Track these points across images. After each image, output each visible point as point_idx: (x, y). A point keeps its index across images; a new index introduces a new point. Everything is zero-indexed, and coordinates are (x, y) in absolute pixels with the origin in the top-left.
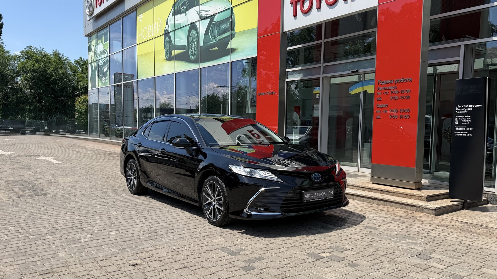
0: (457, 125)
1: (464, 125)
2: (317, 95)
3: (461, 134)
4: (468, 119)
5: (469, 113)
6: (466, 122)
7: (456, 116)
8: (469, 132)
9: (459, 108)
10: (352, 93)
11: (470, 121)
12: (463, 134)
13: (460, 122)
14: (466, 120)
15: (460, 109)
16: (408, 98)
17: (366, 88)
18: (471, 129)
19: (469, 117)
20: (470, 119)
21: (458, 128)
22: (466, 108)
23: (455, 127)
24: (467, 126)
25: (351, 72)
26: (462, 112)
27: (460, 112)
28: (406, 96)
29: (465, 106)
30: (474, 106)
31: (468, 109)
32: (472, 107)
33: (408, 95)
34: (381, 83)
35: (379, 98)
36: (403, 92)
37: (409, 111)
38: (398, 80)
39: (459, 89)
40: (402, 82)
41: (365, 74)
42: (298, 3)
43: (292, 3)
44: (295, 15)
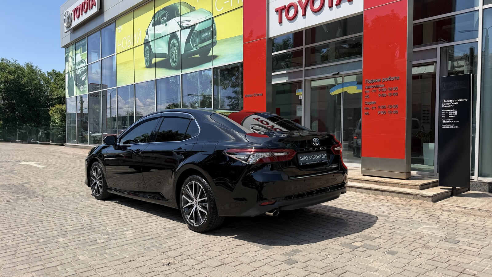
0: (444, 118)
1: (451, 118)
2: (300, 96)
3: (448, 126)
4: (454, 112)
5: (455, 107)
6: (453, 115)
7: (443, 110)
8: (456, 124)
10: (333, 94)
11: (456, 114)
12: (450, 126)
13: (447, 116)
14: (453, 113)
15: (446, 104)
16: (396, 95)
17: (346, 89)
18: (458, 121)
19: (455, 111)
21: (445, 121)
22: (452, 102)
23: (443, 120)
24: (454, 119)
25: (333, 74)
26: (448, 106)
27: (446, 106)
28: (394, 94)
29: (450, 101)
30: (459, 100)
31: (454, 103)
32: (458, 102)
33: (395, 92)
34: (369, 82)
35: (367, 95)
36: (391, 90)
37: (397, 107)
38: (385, 79)
39: (445, 86)
40: (390, 80)
41: (345, 76)
42: (283, 11)
43: (277, 11)
44: (280, 22)
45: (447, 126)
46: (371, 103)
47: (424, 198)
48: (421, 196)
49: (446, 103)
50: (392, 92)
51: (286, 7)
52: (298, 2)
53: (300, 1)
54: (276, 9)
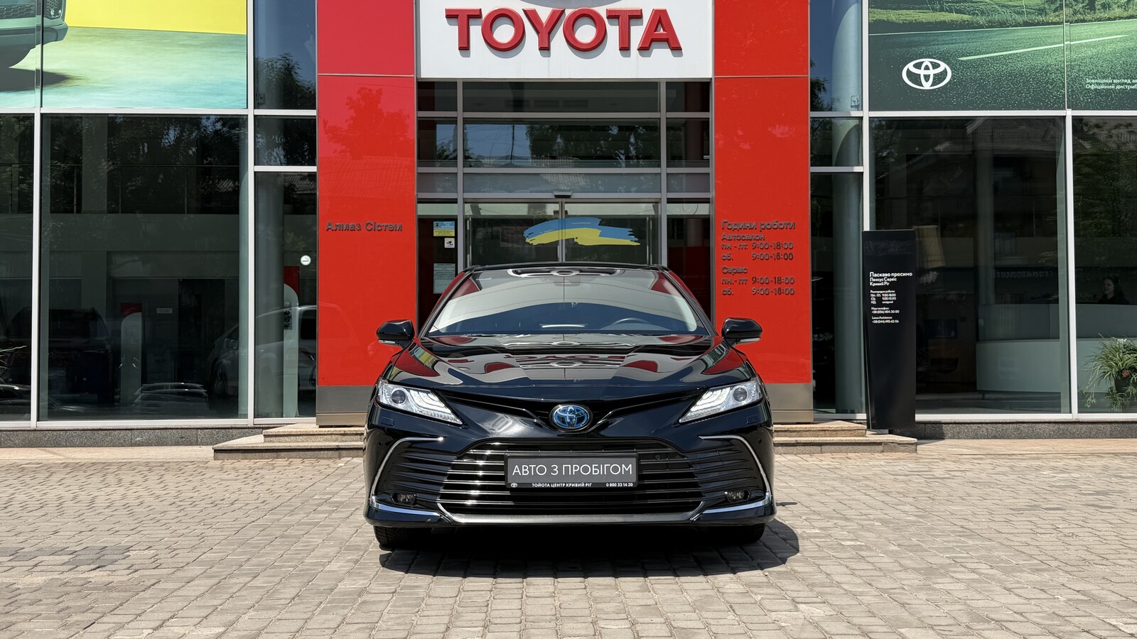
0: (875, 306)
1: (886, 305)
2: (447, 240)
3: (883, 320)
4: (890, 295)
5: (892, 286)
6: (889, 300)
7: (871, 291)
8: (895, 316)
9: (874, 278)
10: (535, 243)
11: (895, 299)
12: (885, 320)
13: (879, 300)
14: (889, 297)
15: (876, 280)
16: (789, 258)
18: (897, 312)
19: (892, 293)
20: (895, 295)
21: (877, 310)
22: (886, 278)
23: (872, 308)
24: (891, 307)
26: (880, 284)
27: (876, 284)
28: (785, 254)
29: (884, 275)
30: (899, 275)
31: (890, 280)
32: (897, 277)
33: (788, 252)
34: (730, 227)
35: (726, 254)
36: (779, 246)
37: (792, 282)
38: (766, 223)
39: (872, 247)
40: (776, 227)
41: (566, 203)
42: (471, 21)
43: (451, 15)
44: (465, 47)
45: (880, 320)
46: (735, 271)
47: (902, 448)
48: (897, 445)
49: (877, 278)
50: (782, 252)
51: (484, 15)
52: (525, 11)
53: (534, 12)
54: (447, 10)
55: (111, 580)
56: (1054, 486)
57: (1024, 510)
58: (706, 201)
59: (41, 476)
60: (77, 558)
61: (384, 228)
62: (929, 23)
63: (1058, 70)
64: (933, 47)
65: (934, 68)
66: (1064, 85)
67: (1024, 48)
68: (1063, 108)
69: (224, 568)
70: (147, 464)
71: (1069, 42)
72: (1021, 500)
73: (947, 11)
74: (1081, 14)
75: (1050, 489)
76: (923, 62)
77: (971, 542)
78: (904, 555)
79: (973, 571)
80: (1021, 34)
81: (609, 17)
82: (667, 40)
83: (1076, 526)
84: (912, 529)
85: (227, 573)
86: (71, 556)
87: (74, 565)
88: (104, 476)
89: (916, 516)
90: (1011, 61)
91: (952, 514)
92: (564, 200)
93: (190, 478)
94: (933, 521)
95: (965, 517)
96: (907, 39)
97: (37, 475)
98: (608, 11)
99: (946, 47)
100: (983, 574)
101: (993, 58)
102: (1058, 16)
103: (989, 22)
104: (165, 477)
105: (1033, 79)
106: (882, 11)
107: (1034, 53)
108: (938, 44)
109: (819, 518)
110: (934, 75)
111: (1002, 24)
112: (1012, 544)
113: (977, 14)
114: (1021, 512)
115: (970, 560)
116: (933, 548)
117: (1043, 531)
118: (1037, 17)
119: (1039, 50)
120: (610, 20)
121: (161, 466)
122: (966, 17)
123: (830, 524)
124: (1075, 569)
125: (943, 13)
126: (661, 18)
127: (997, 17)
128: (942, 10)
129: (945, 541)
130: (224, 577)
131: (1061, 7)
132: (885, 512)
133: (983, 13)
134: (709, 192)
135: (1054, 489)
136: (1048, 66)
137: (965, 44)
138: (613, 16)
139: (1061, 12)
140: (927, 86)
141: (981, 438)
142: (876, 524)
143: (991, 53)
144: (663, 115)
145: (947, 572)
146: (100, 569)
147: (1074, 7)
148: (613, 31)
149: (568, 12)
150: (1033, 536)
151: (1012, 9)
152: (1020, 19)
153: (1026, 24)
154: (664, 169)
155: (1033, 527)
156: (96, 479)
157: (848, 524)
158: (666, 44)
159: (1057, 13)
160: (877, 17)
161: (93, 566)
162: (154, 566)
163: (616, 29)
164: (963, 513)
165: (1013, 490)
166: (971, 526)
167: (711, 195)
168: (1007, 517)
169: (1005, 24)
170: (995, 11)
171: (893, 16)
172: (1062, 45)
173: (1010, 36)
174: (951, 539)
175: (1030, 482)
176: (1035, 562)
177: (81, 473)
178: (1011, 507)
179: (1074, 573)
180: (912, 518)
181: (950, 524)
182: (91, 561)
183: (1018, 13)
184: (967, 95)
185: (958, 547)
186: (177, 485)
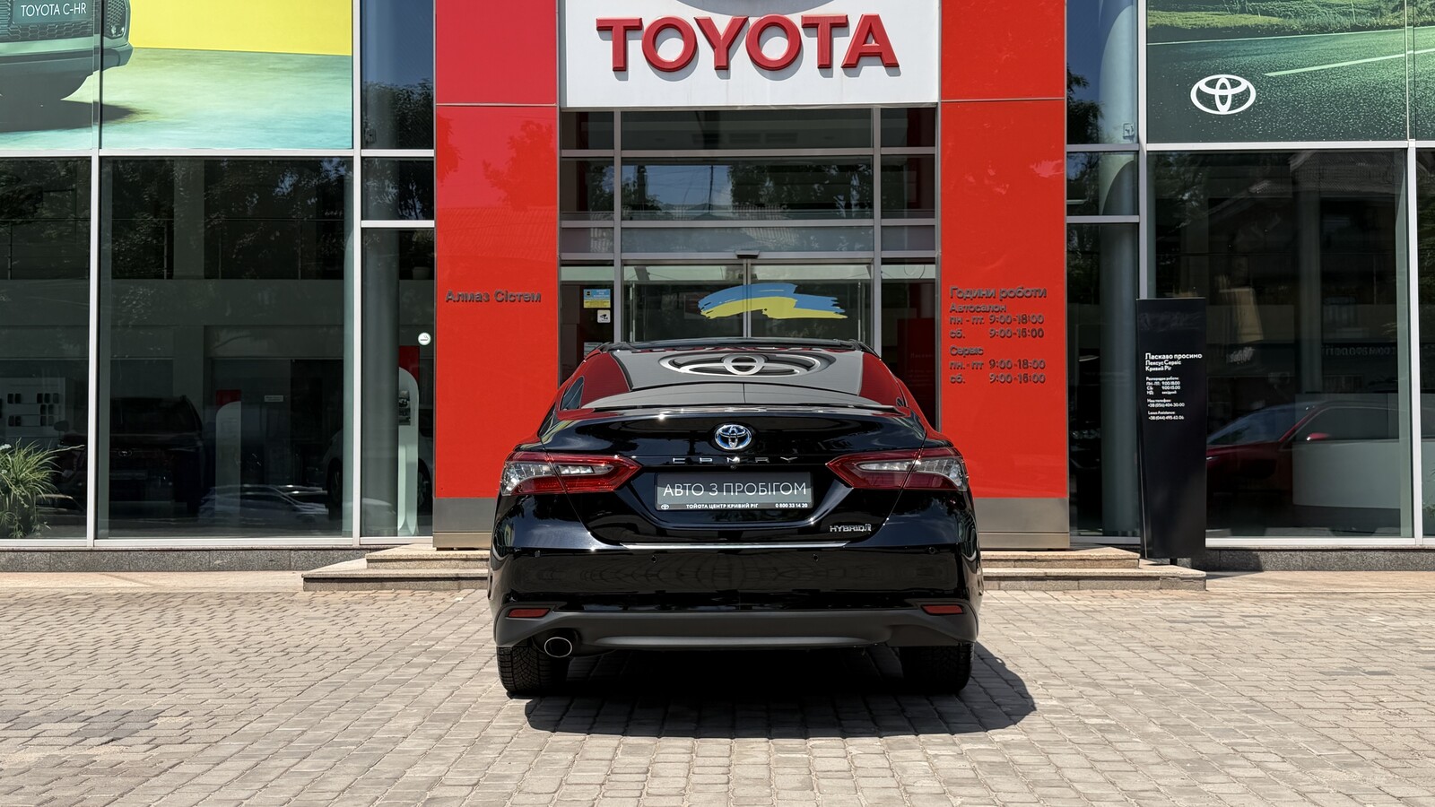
0: (1152, 397)
1: (1167, 397)
2: (600, 313)
3: (1162, 415)
4: (1173, 383)
5: (1175, 371)
6: (1170, 390)
7: (1147, 378)
8: (1178, 411)
9: (1152, 361)
10: (712, 316)
11: (1179, 388)
12: (1166, 415)
13: (1158, 390)
14: (1170, 385)
15: (1154, 363)
16: (1039, 334)
18: (1182, 405)
19: (1175, 381)
20: (1178, 383)
21: (1155, 403)
22: (1167, 361)
23: (1149, 400)
24: (1174, 398)
26: (1159, 369)
27: (1154, 369)
28: (1032, 331)
29: (1164, 357)
30: (1184, 356)
31: (1173, 363)
32: (1181, 360)
33: (1037, 327)
34: (960, 295)
35: (956, 330)
36: (1024, 320)
37: (1042, 366)
38: (1008, 291)
39: (1148, 321)
40: (1021, 295)
41: (752, 264)
42: (629, 34)
43: (604, 27)
44: (621, 67)
45: (1160, 415)
46: (967, 352)
47: (1187, 584)
48: (1179, 580)
49: (1155, 360)
50: (1029, 327)
51: (646, 25)
52: (697, 20)
53: (709, 21)
54: (599, 21)
55: (121, 759)
56: (1384, 640)
57: (1338, 674)
58: (931, 261)
59: (85, 611)
60: (90, 727)
61: (518, 298)
62: (1227, 28)
63: (1397, 88)
64: (1232, 59)
65: (1232, 87)
66: (1405, 108)
67: (1352, 59)
68: (1405, 138)
69: (269, 744)
70: (220, 595)
71: (1412, 52)
72: (1336, 660)
73: (1250, 12)
74: (1428, 14)
75: (1377, 643)
76: (1218, 79)
77: (1260, 722)
78: (1166, 740)
79: (1258, 765)
80: (1348, 42)
81: (804, 26)
82: (879, 55)
83: (1407, 699)
84: (1184, 702)
85: (269, 752)
86: (83, 724)
87: (81, 737)
88: (163, 611)
89: (1190, 681)
90: (1335, 77)
91: (1241, 679)
92: (750, 261)
93: (268, 616)
94: (1213, 689)
95: (1257, 684)
96: (1197, 50)
97: (81, 610)
98: (804, 18)
99: (1248, 60)
100: (1271, 769)
101: (1311, 72)
102: (1398, 17)
103: (1306, 26)
104: (236, 615)
105: (1364, 99)
106: (1165, 14)
107: (1365, 66)
108: (1238, 56)
109: (1060, 682)
110: (1233, 95)
111: (1323, 29)
112: (1316, 724)
113: (1290, 16)
114: (1335, 677)
115: (1256, 749)
116: (1208, 730)
117: (1360, 706)
118: (1370, 20)
119: (1373, 63)
120: (807, 29)
121: (237, 598)
122: (1275, 20)
123: (1073, 693)
124: (1397, 764)
125: (1245, 15)
126: (872, 26)
127: (1316, 20)
128: (1243, 11)
129: (1226, 720)
130: (263, 758)
131: (1401, 6)
132: (1152, 675)
133: (1297, 15)
134: (934, 249)
135: (1383, 643)
136: (1383, 83)
137: (1274, 56)
138: (810, 24)
139: (1402, 11)
140: (1224, 110)
141: (1294, 570)
142: (1136, 693)
143: (1309, 66)
144: (877, 152)
145: (1222, 766)
146: (113, 743)
147: (1419, 5)
148: (810, 44)
149: (752, 21)
150: (1345, 712)
151: (1336, 8)
152: (1346, 22)
153: (1355, 28)
154: (877, 221)
155: (1347, 700)
156: (151, 615)
157: (1098, 692)
158: (878, 60)
159: (1396, 14)
160: (1158, 21)
161: (106, 739)
162: (182, 739)
163: (814, 41)
164: (1256, 678)
165: (1327, 644)
166: (1264, 697)
167: (937, 253)
168: (1313, 684)
169: (1327, 29)
170: (1313, 11)
171: (1178, 19)
172: (1403, 55)
173: (1333, 44)
174: (1234, 716)
175: (1351, 634)
176: (1345, 752)
177: (136, 607)
178: (1322, 670)
179: (1395, 771)
180: (1187, 685)
181: (1235, 694)
182: (105, 732)
183: (1344, 14)
184: (1276, 122)
185: (1241, 728)
186: (248, 625)
